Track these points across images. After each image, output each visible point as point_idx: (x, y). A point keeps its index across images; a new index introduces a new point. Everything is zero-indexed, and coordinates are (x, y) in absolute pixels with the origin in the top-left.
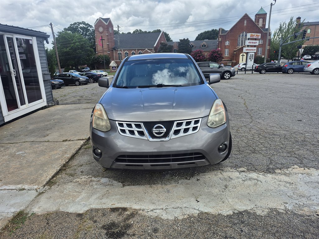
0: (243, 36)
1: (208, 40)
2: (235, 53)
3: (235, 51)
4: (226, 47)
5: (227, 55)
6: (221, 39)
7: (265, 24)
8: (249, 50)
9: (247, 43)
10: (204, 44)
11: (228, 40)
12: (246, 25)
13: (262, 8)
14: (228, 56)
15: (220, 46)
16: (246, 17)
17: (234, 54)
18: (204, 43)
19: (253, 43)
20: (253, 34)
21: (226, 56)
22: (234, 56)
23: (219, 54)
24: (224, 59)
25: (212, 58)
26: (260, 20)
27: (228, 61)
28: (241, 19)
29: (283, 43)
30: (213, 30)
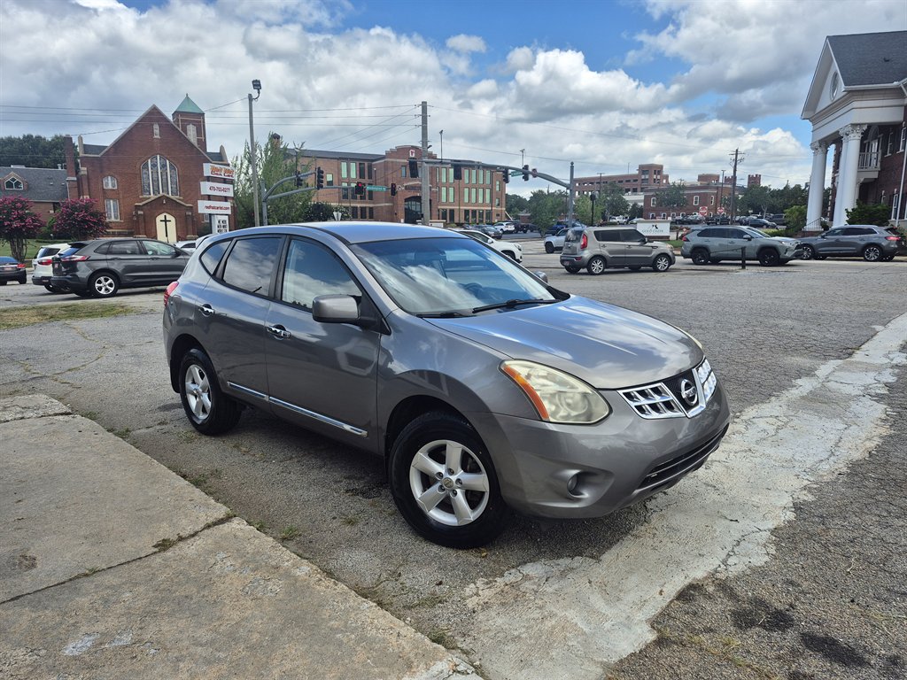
0: (154, 165)
1: (23, 167)
2: (140, 212)
3: (138, 208)
4: (106, 194)
5: (116, 218)
6: (85, 169)
7: (205, 139)
8: (213, 208)
9: (206, 188)
10: (14, 180)
11: (112, 173)
12: (158, 137)
13: (187, 98)
14: (119, 220)
15: (86, 191)
16: (154, 115)
17: (138, 216)
18: (13, 175)
19: (219, 189)
20: (216, 166)
21: (113, 219)
22: (137, 222)
23: (93, 215)
24: (111, 228)
25: (69, 224)
26: (188, 127)
27: (120, 234)
28: (142, 120)
29: (270, 194)
30: (28, 138)
